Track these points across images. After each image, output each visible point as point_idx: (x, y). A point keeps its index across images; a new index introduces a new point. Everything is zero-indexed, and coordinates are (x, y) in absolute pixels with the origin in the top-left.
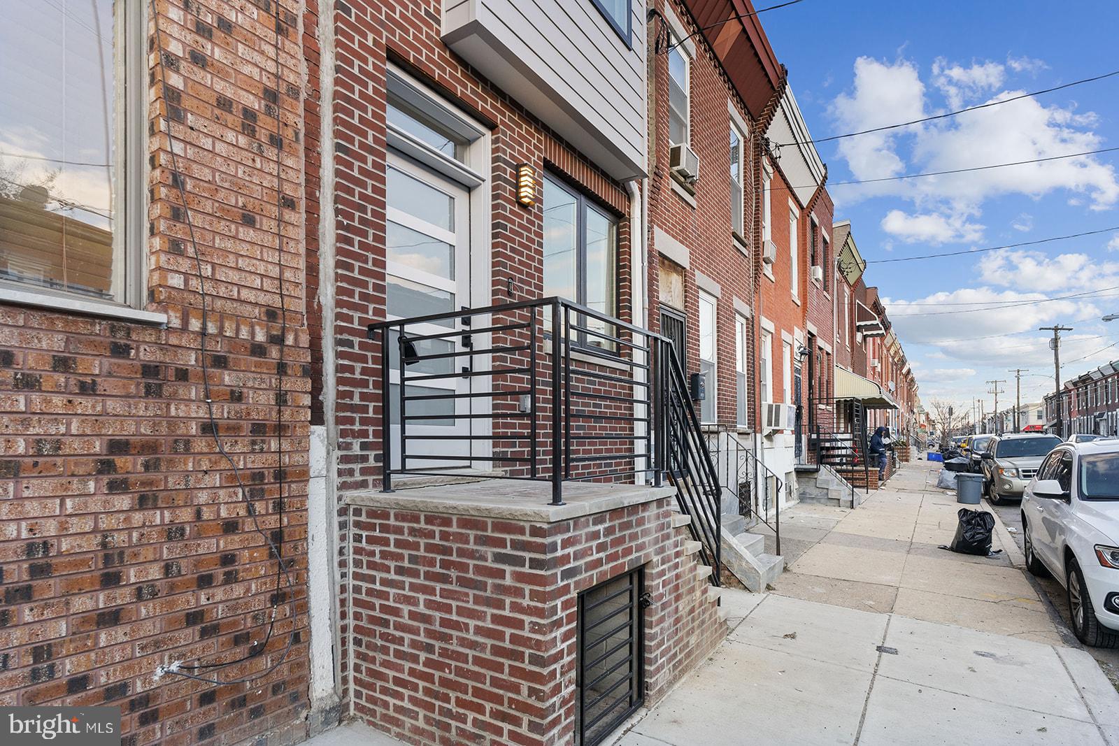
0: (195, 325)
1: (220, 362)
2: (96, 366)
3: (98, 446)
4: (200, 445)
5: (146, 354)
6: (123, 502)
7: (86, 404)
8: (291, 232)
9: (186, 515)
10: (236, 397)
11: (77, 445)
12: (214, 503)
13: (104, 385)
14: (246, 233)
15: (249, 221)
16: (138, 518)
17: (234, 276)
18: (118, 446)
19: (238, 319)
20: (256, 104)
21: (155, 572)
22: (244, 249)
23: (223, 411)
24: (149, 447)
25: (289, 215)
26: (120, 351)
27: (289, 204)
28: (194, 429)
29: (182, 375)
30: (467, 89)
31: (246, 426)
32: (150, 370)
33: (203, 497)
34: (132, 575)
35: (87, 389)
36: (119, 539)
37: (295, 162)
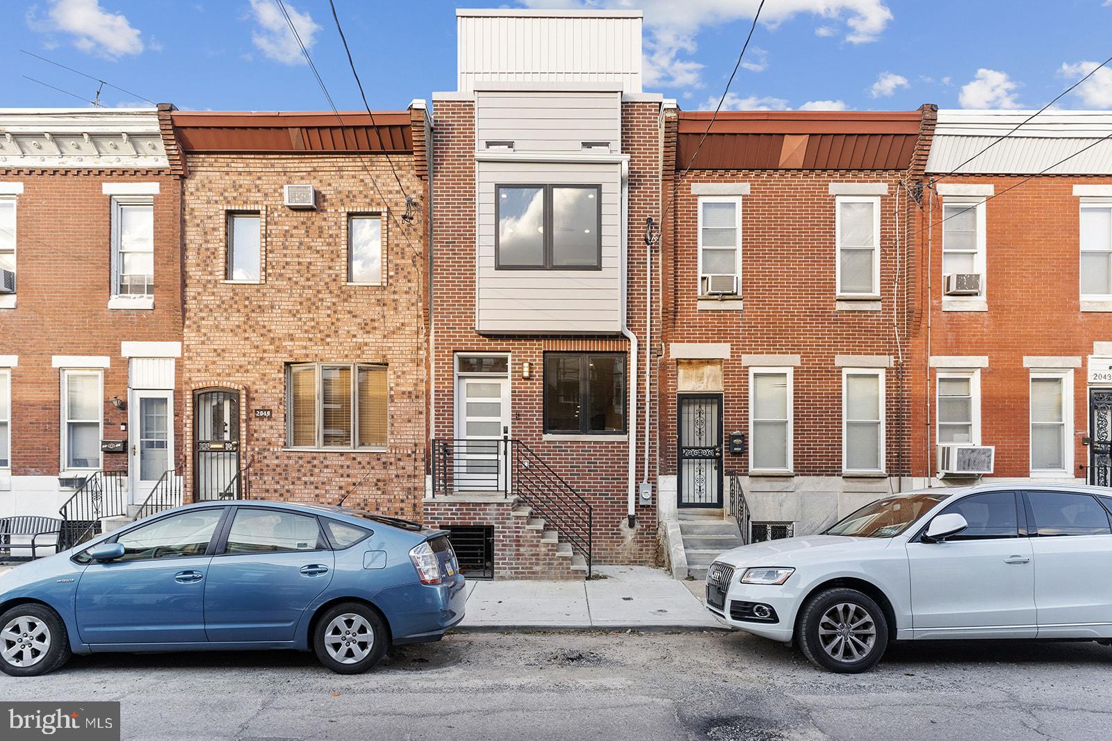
0: (394, 451)
1: (399, 460)
2: (374, 463)
3: (375, 480)
4: (395, 480)
5: (384, 460)
6: (379, 492)
7: (373, 471)
8: (421, 421)
9: (392, 497)
10: (404, 468)
11: (371, 480)
12: (398, 495)
13: (376, 467)
14: (410, 425)
15: (409, 421)
16: (382, 496)
17: (406, 437)
18: (378, 480)
19: (404, 448)
20: (411, 389)
21: (386, 509)
22: (408, 429)
23: (400, 472)
24: (384, 481)
25: (421, 416)
26: (379, 459)
27: (421, 413)
28: (394, 476)
29: (391, 464)
30: (493, 344)
31: (406, 476)
32: (384, 463)
33: (396, 493)
34: (381, 509)
35: (373, 468)
36: (379, 501)
37: (423, 401)
